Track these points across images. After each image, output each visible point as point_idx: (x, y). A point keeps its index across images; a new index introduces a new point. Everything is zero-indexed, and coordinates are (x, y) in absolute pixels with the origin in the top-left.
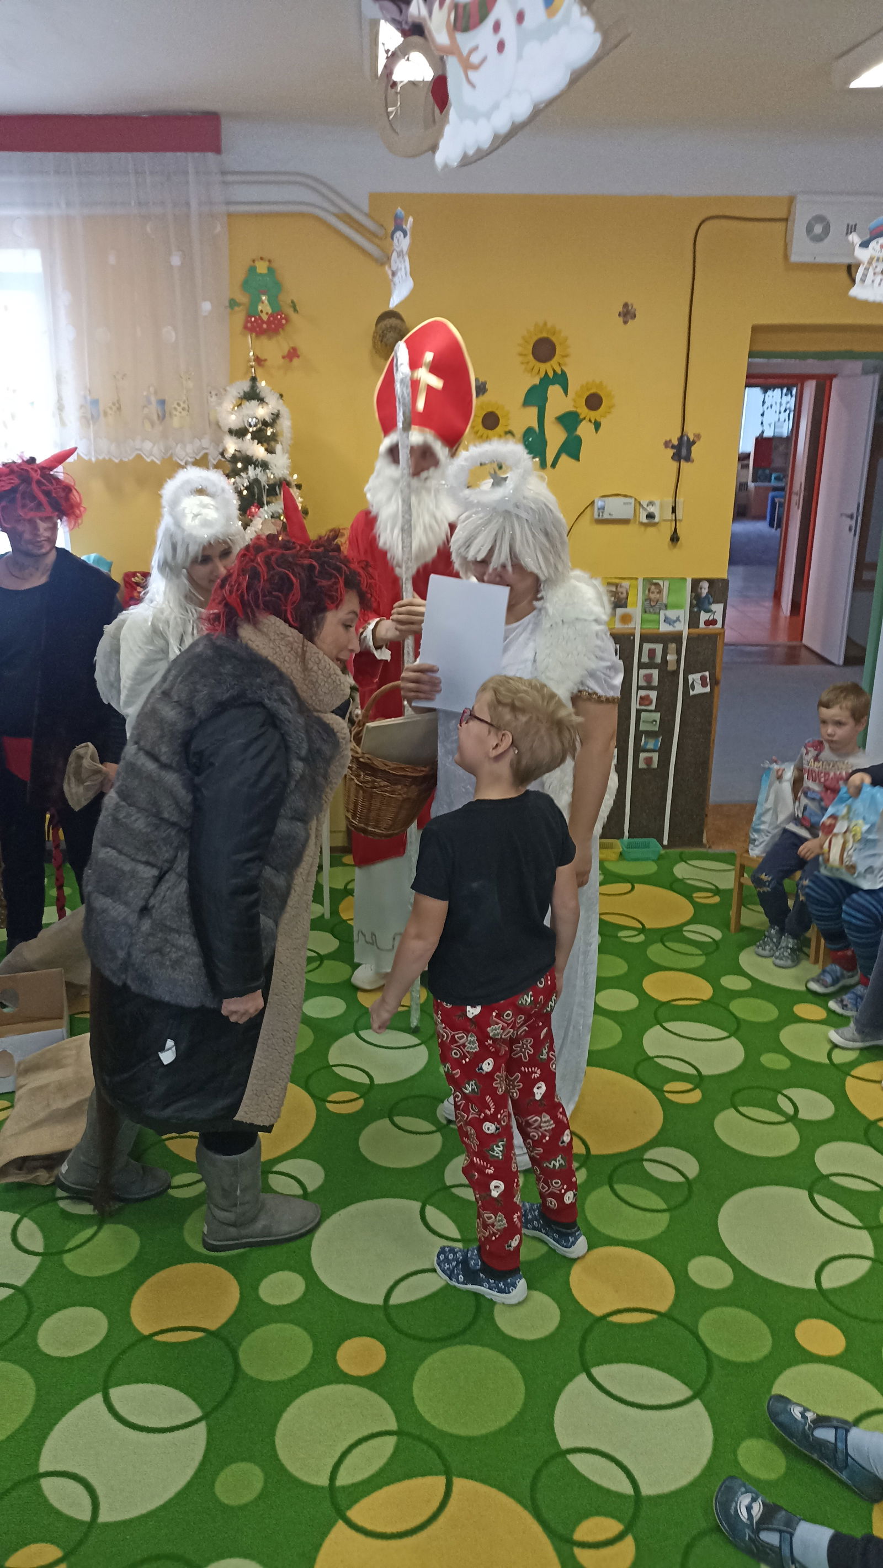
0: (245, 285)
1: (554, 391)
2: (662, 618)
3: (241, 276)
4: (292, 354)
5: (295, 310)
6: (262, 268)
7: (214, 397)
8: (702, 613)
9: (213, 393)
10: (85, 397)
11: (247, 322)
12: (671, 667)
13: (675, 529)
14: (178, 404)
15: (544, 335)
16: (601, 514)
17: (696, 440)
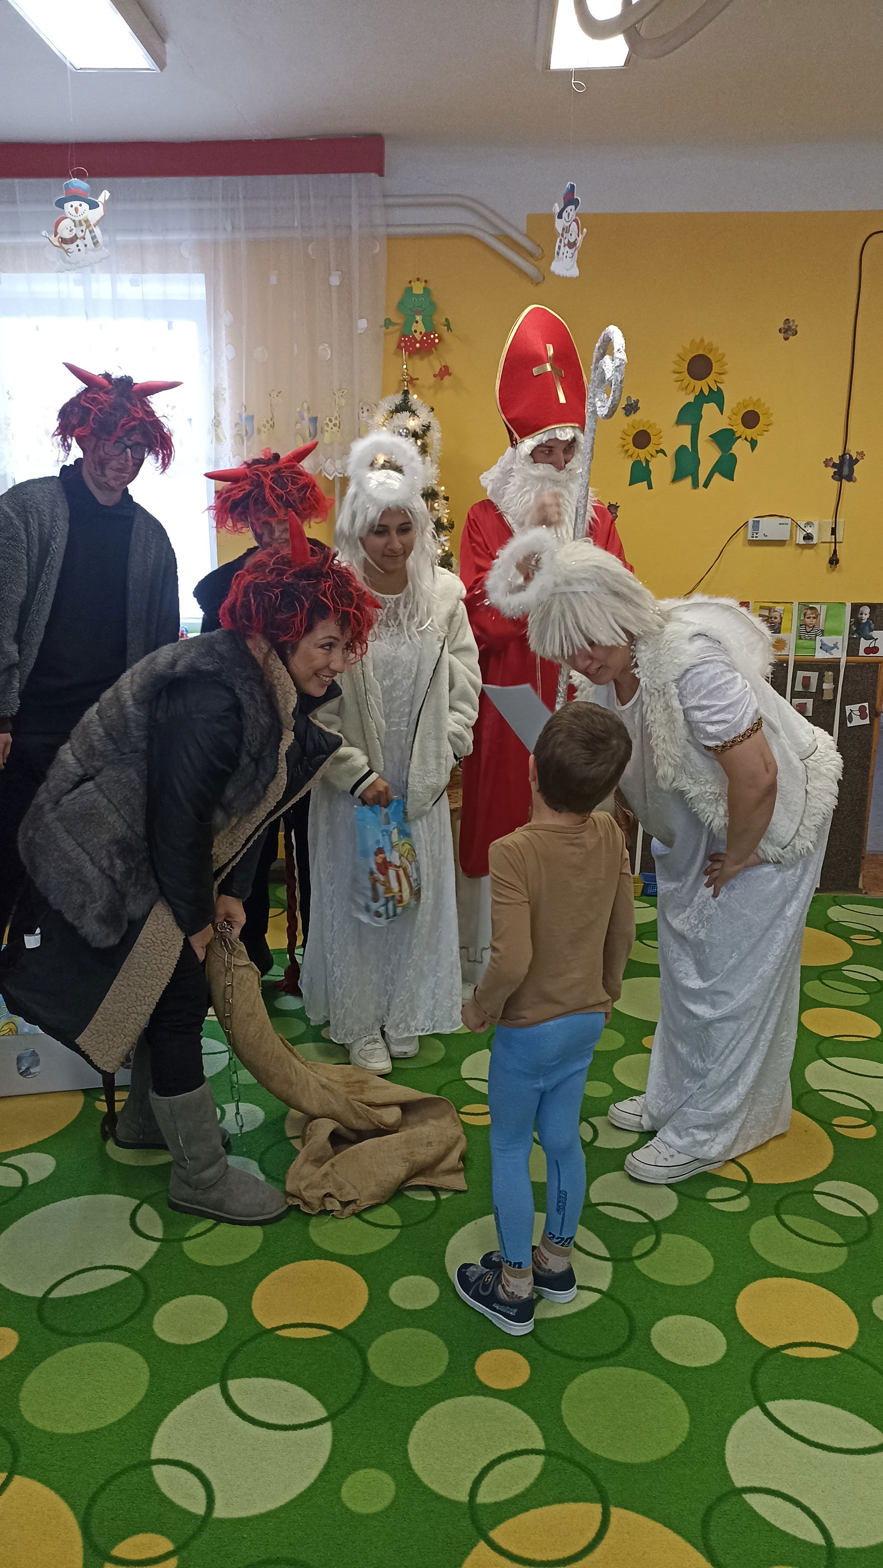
0: (401, 304)
1: (709, 409)
2: (818, 645)
3: (397, 296)
4: (445, 372)
5: (449, 328)
6: (418, 289)
7: (366, 412)
8: (862, 639)
9: (365, 409)
10: (240, 415)
11: (401, 341)
12: (828, 696)
13: (835, 551)
14: (331, 421)
15: (701, 352)
16: (755, 535)
17: (858, 458)
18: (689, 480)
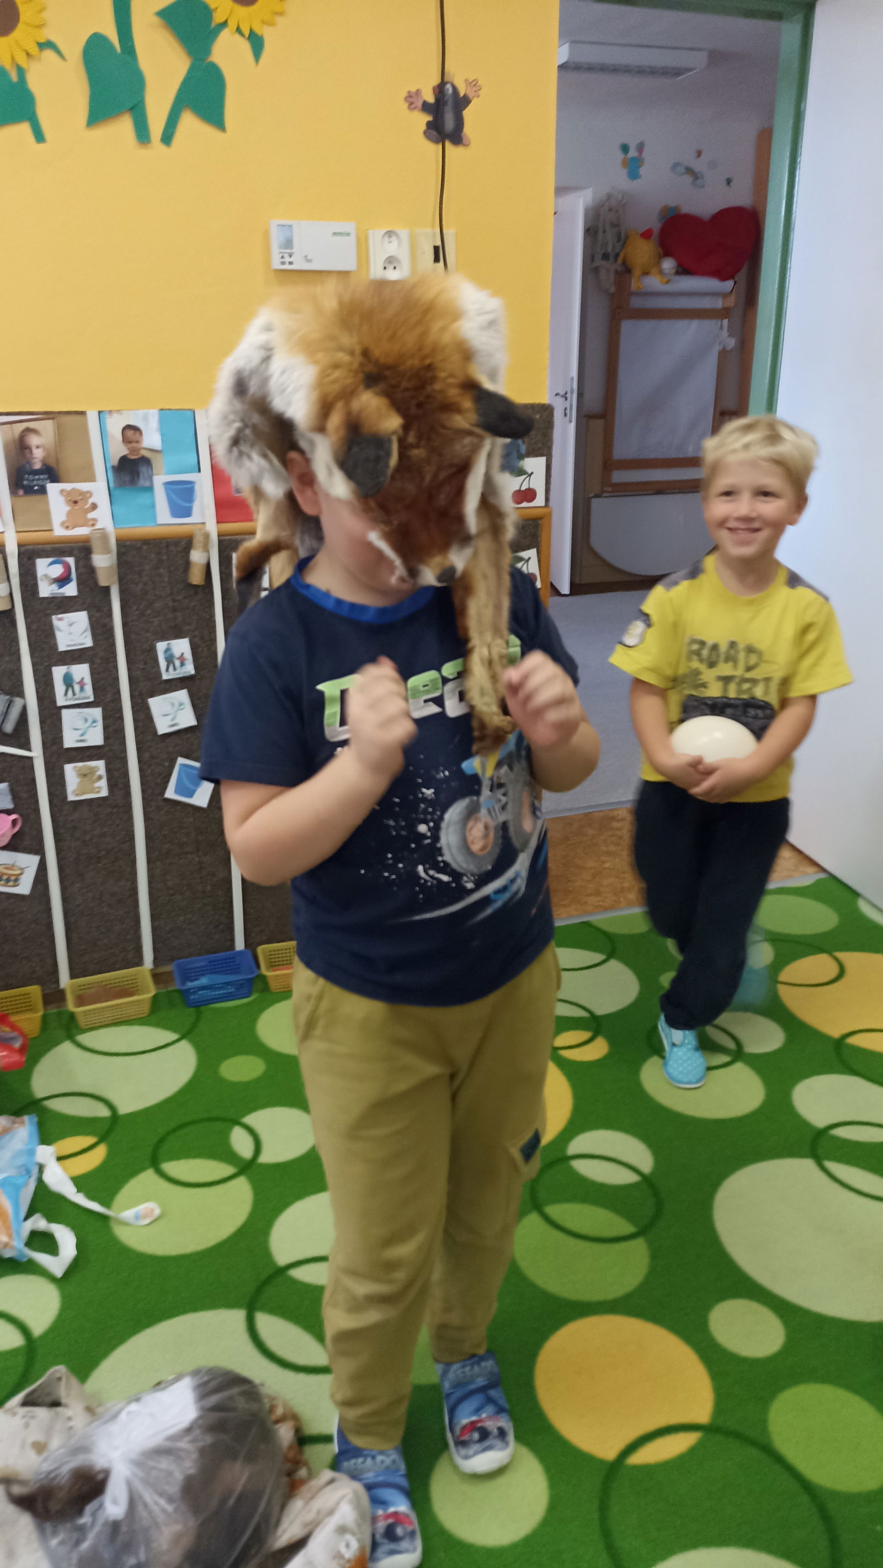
16: (287, 259)
17: (471, 95)
18: (124, 126)
